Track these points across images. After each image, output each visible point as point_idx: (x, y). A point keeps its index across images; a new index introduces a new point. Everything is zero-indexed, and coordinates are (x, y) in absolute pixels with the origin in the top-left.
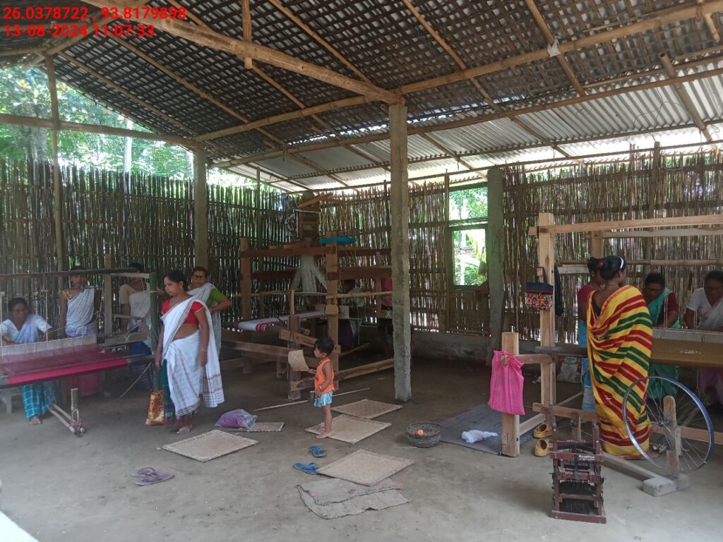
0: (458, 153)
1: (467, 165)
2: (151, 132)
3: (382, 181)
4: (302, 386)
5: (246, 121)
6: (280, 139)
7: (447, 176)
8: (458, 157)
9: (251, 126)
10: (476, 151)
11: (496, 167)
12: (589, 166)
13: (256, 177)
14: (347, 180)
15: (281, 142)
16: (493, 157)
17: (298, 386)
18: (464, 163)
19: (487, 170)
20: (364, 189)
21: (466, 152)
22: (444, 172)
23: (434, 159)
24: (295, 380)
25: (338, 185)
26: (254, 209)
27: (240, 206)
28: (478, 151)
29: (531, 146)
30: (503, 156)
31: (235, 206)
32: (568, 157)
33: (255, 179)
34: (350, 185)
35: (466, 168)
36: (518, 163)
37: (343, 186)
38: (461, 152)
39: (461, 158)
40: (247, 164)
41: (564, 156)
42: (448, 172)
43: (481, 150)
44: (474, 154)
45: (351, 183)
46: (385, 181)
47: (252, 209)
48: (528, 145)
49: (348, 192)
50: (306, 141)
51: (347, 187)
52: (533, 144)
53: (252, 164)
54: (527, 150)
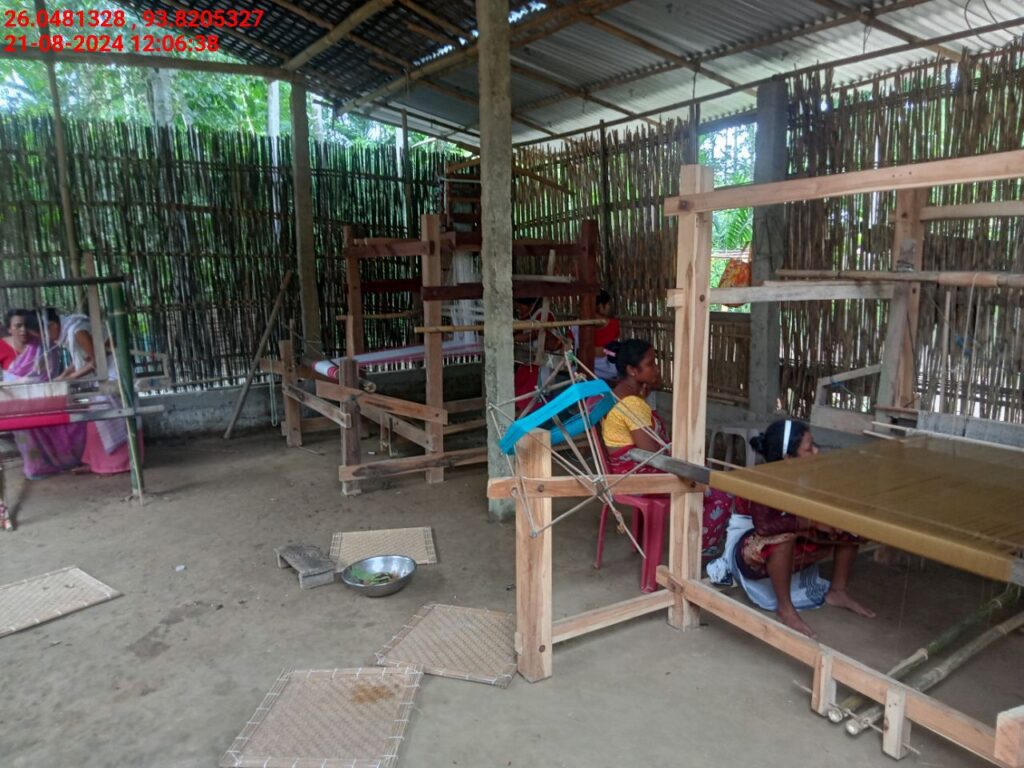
0: (696, 56)
1: (722, 80)
2: (239, 62)
3: (598, 123)
4: (364, 474)
5: (330, 27)
6: (398, 55)
7: (694, 104)
8: (695, 63)
9: (337, 34)
10: (724, 47)
11: (779, 79)
12: (980, 61)
13: (401, 123)
14: (550, 124)
15: (400, 61)
16: (767, 58)
17: (355, 474)
18: (713, 76)
19: (755, 89)
20: (578, 138)
21: (708, 52)
22: (691, 98)
23: (658, 71)
24: (348, 464)
25: (539, 135)
26: (400, 180)
27: (376, 177)
28: (730, 48)
29: (825, 26)
30: (785, 54)
31: (368, 177)
32: (913, 43)
33: (400, 126)
34: (558, 133)
35: (725, 87)
36: (818, 68)
37: (546, 135)
38: (699, 54)
39: (703, 65)
40: (386, 106)
41: (901, 42)
42: (697, 96)
43: (733, 44)
44: (723, 55)
45: (558, 129)
46: (602, 121)
47: (395, 179)
48: (818, 23)
49: (557, 145)
50: (434, 55)
51: (554, 137)
52: (829, 19)
53: (393, 104)
54: (821, 33)
